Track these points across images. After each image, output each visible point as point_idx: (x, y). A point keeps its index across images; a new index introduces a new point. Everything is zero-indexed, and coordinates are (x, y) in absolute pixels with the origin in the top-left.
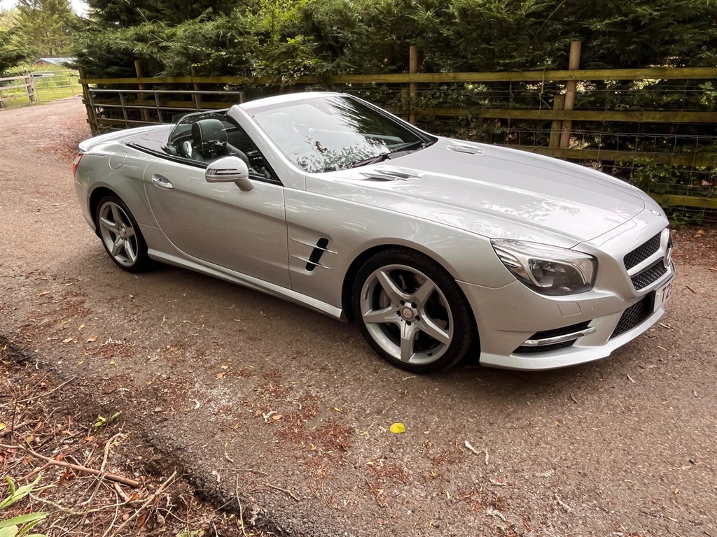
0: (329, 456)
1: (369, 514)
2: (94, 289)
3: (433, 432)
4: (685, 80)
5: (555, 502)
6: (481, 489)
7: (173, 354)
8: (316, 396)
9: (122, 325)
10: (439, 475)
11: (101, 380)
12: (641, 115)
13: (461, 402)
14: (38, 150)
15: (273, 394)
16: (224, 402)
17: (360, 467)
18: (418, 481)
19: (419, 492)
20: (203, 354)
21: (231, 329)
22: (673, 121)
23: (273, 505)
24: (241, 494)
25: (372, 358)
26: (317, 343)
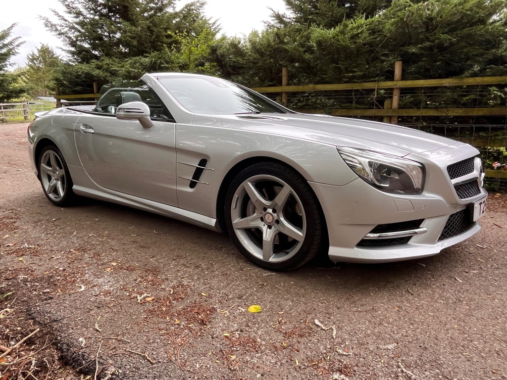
0: (190, 329)
1: (219, 376)
2: (26, 215)
3: (286, 312)
4: (478, 86)
5: (399, 370)
6: (329, 357)
7: (74, 255)
8: (187, 285)
9: (40, 237)
10: (290, 346)
11: (7, 270)
12: (448, 111)
13: (313, 292)
14: (20, 143)
15: (150, 283)
16: (106, 288)
17: (217, 337)
18: (269, 350)
19: (270, 359)
20: (99, 255)
21: (127, 240)
22: (471, 114)
23: (128, 367)
24: (101, 357)
25: (240, 261)
26: (195, 251)
